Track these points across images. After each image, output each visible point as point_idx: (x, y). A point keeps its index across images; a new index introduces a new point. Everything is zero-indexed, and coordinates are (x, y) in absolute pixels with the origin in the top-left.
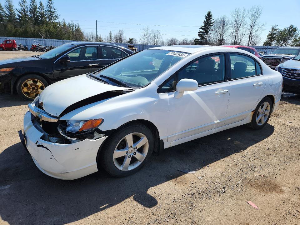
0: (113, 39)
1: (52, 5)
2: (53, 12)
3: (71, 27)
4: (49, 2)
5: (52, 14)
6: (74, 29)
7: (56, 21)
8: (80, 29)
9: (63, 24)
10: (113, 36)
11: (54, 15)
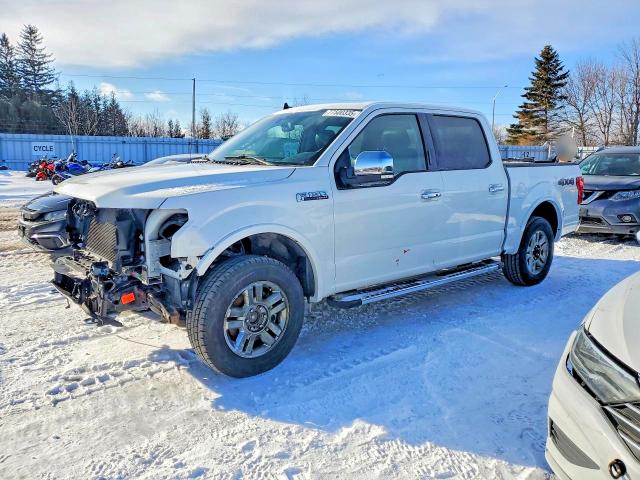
0: (213, 129)
1: (38, 47)
2: (40, 64)
3: (93, 103)
4: (27, 38)
5: (36, 68)
6: (101, 107)
7: (52, 87)
8: (117, 106)
9: (69, 94)
10: (213, 121)
11: (41, 72)
